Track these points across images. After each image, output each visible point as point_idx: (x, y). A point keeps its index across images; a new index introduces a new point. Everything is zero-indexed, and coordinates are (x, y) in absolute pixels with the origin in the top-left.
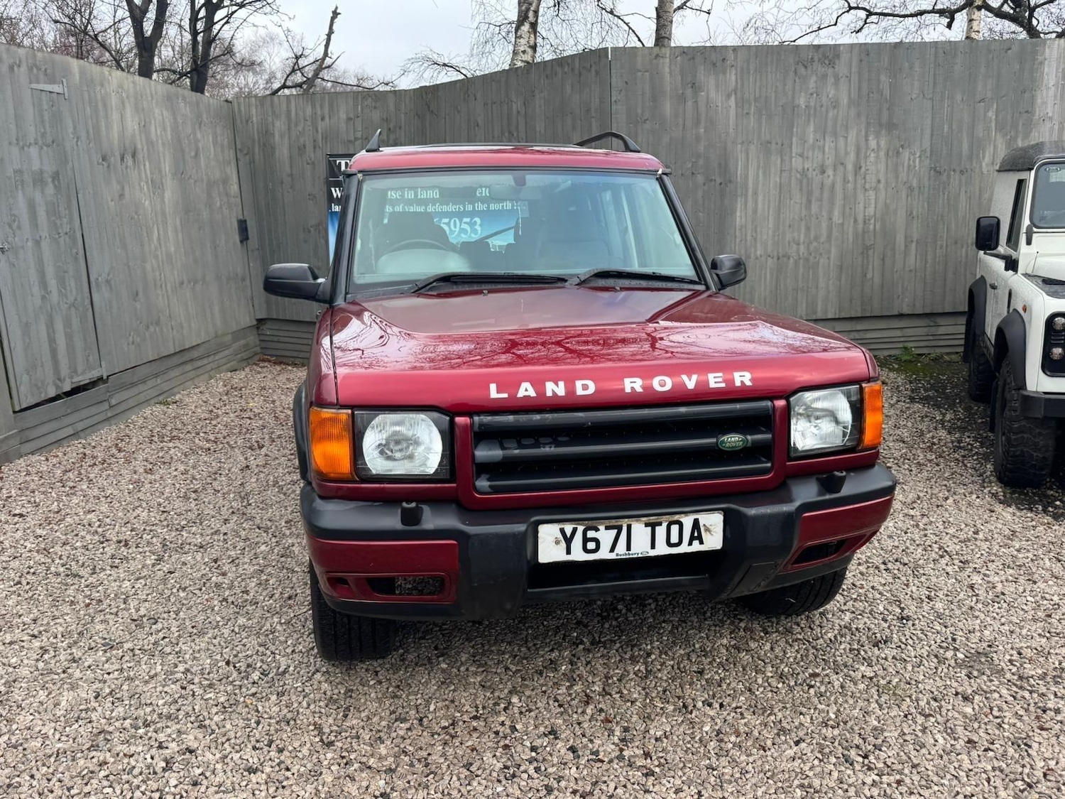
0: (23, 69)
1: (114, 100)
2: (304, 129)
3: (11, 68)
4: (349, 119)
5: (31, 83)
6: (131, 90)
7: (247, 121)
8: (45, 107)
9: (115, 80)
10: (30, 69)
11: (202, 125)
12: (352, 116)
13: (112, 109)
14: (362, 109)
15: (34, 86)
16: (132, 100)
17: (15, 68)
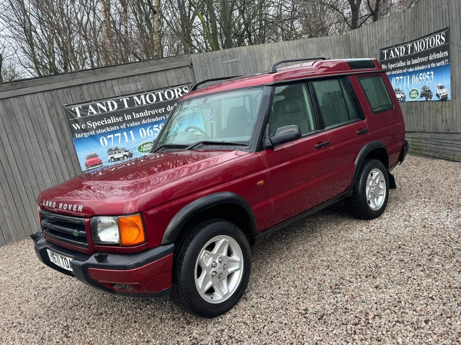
0: (219, 58)
1: (266, 55)
2: (372, 39)
3: (214, 59)
4: (387, 30)
5: (223, 61)
6: (277, 49)
7: (355, 40)
8: (229, 68)
9: (266, 48)
10: (222, 57)
11: (325, 50)
12: (388, 28)
13: (265, 60)
14: (392, 24)
15: (224, 62)
16: (277, 53)
17: (216, 59)
